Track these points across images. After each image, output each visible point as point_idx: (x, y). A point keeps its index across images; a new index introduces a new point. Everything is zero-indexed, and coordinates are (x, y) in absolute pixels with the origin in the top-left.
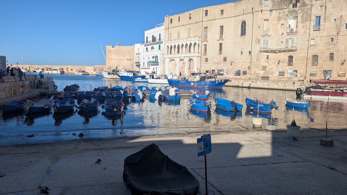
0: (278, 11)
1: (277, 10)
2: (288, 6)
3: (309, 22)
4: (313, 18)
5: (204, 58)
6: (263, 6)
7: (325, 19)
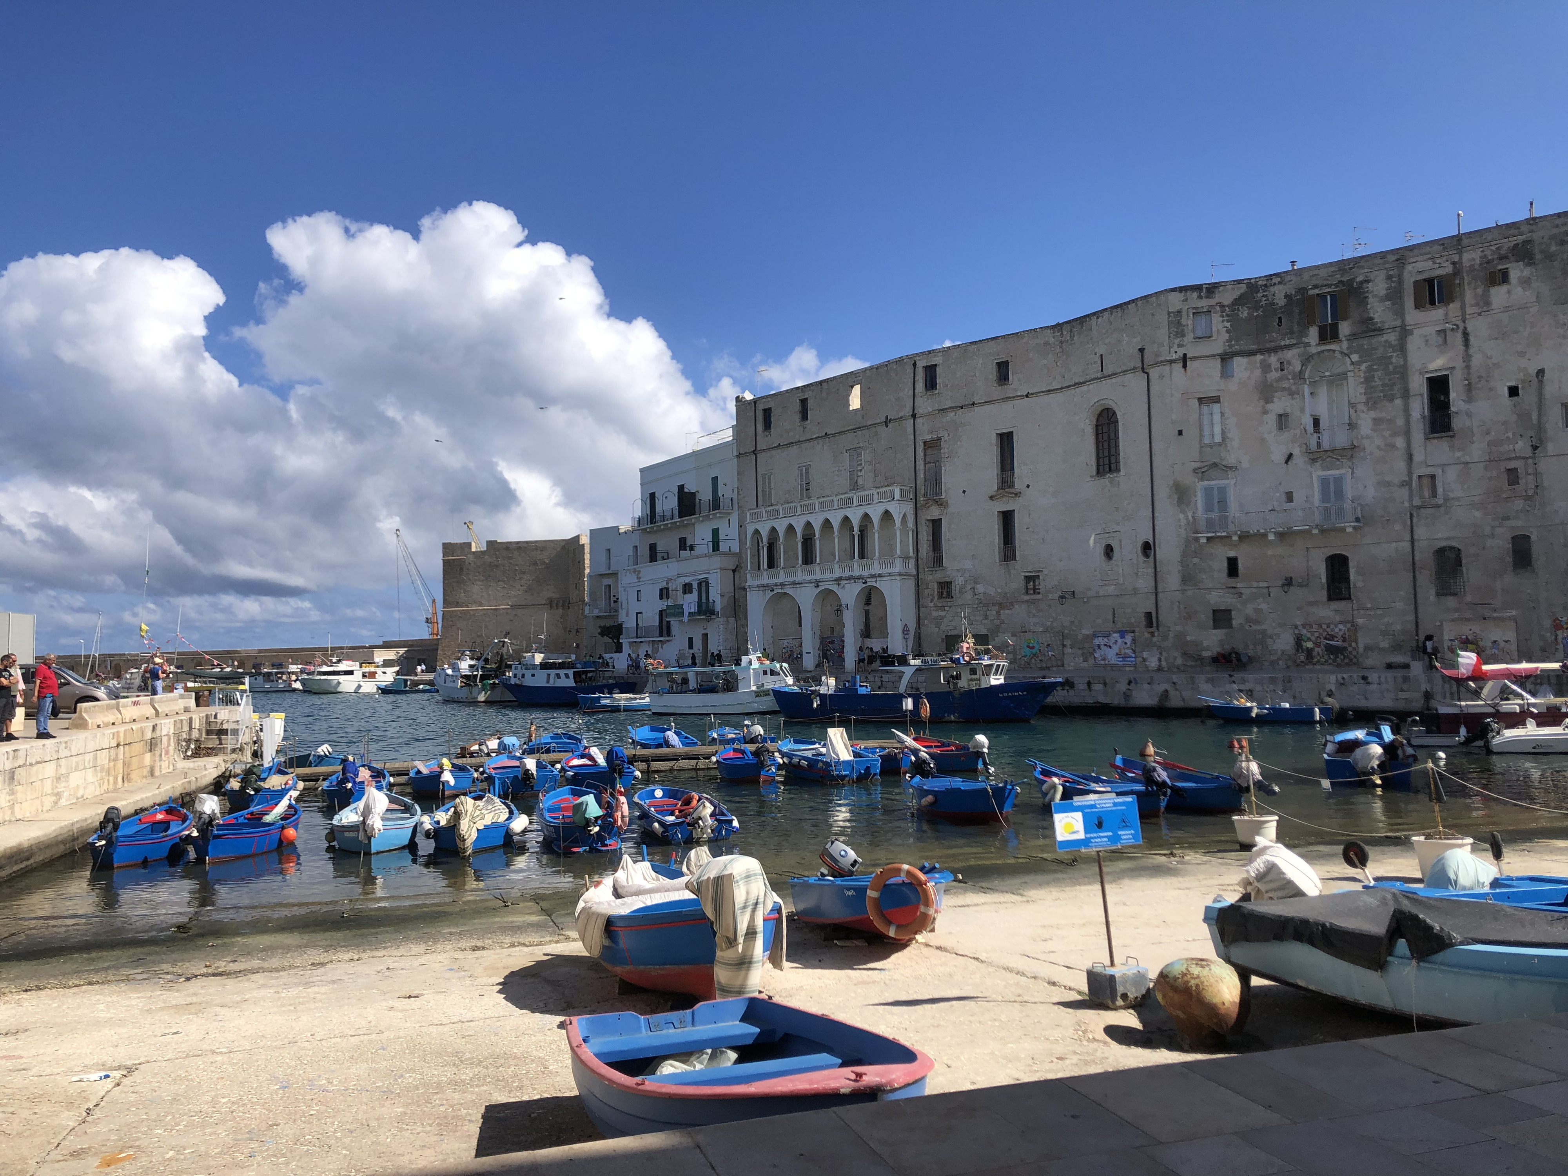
0: (1259, 357)
1: (1250, 353)
2: (1302, 336)
3: (1398, 402)
4: (1418, 385)
5: (932, 578)
6: (1189, 337)
7: (1469, 388)
